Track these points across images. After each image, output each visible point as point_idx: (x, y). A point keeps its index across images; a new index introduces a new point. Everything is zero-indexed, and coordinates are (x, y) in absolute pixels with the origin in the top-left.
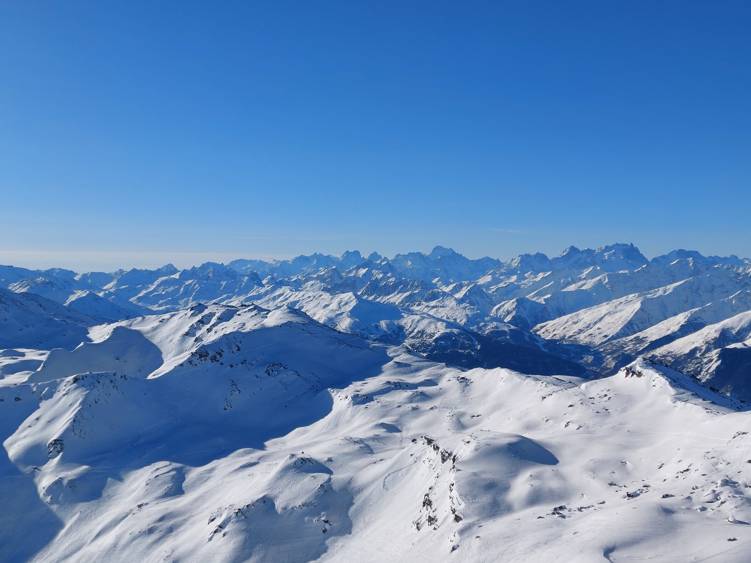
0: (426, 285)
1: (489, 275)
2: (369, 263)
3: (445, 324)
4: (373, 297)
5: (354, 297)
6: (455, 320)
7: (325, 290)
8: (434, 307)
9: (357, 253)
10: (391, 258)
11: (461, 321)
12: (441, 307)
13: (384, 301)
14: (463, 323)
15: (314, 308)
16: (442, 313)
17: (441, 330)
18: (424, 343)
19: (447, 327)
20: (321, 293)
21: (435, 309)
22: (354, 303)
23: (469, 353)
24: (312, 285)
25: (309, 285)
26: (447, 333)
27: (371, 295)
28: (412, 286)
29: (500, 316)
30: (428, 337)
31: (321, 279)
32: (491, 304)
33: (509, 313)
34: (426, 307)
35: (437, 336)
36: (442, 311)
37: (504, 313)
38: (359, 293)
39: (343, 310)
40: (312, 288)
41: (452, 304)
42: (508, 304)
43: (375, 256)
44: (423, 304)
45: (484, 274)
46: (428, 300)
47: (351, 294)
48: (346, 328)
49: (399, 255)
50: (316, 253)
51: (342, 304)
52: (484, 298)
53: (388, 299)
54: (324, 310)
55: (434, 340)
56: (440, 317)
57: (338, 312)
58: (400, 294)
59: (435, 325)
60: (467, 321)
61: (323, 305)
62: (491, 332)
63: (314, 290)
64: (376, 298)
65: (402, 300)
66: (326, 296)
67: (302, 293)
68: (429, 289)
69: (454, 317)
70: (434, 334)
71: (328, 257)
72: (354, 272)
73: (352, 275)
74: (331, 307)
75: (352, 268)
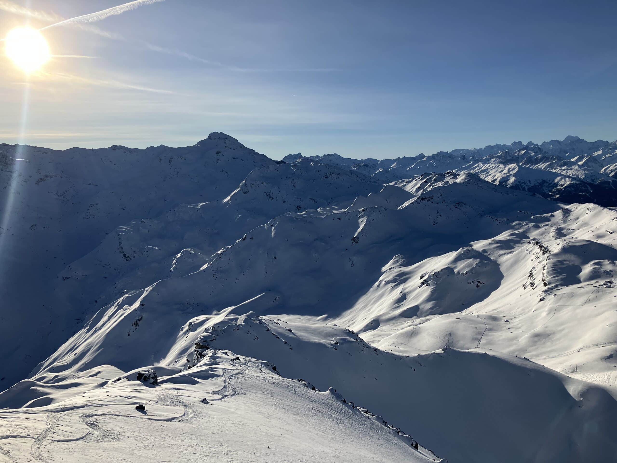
0: (560, 157)
1: (601, 150)
2: (526, 148)
3: (571, 179)
4: (529, 165)
5: (517, 166)
6: (578, 176)
7: (501, 163)
8: (564, 170)
9: (520, 143)
10: (540, 144)
11: (581, 177)
12: (569, 169)
13: (535, 167)
14: (582, 178)
15: (495, 172)
16: (570, 173)
17: (568, 182)
18: (557, 189)
19: (571, 181)
20: (499, 164)
21: (566, 171)
22: (517, 169)
23: (585, 195)
24: (494, 161)
25: (493, 161)
26: (572, 184)
27: (527, 165)
28: (552, 159)
29: (607, 172)
30: (560, 186)
31: (499, 157)
32: (601, 167)
33: (612, 171)
34: (560, 170)
35: (565, 185)
36: (570, 171)
37: (609, 172)
38: (520, 164)
39: (511, 173)
40: (494, 162)
41: (576, 168)
42: (612, 166)
43: (530, 143)
44: (558, 168)
45: (597, 150)
46: (561, 166)
47: (515, 164)
48: (513, 182)
49: (545, 142)
50: (497, 144)
51: (511, 170)
52: (596, 163)
53: (537, 166)
54: (500, 173)
55: (564, 188)
56: (568, 175)
57: (508, 174)
58: (544, 164)
59: (565, 179)
60: (585, 177)
61: (500, 171)
62: (600, 182)
63: (495, 163)
64: (530, 166)
65: (546, 167)
66: (502, 166)
67: (489, 165)
68: (562, 160)
69: (577, 175)
70: (564, 184)
71: (504, 145)
72: (518, 153)
73: (517, 154)
74: (504, 172)
75: (516, 151)
